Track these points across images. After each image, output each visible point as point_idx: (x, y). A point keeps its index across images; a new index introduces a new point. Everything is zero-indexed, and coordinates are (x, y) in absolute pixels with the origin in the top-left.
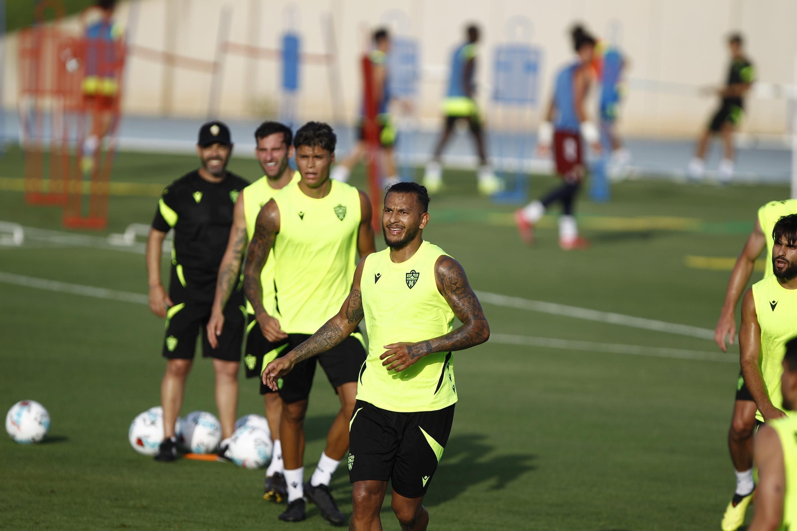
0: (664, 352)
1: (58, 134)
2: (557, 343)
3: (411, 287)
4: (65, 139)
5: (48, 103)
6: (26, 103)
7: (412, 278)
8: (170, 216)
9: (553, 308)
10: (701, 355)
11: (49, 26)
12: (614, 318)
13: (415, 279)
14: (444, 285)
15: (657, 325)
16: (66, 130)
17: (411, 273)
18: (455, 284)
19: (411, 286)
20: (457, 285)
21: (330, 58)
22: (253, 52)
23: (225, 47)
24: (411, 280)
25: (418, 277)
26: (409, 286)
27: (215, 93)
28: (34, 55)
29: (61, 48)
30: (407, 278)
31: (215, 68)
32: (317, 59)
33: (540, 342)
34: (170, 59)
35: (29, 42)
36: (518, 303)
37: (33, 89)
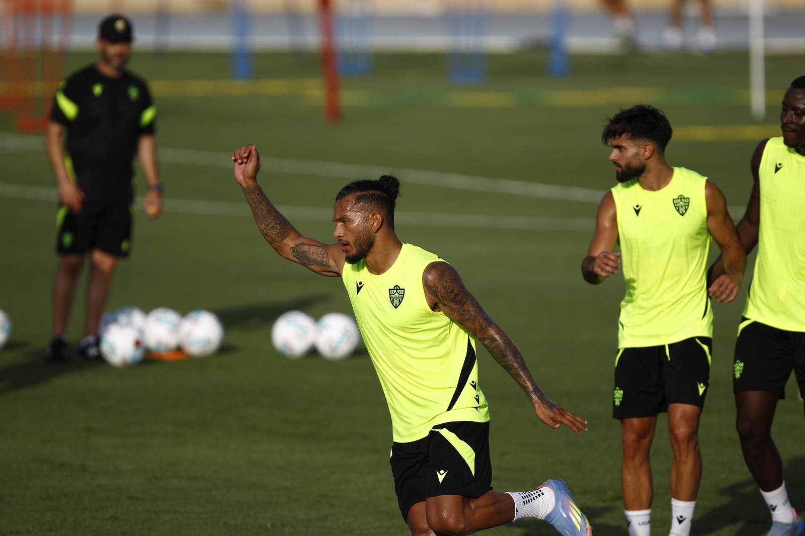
1: (8, 36)
3: (396, 307)
4: (16, 42)
7: (397, 295)
8: (69, 108)
13: (400, 296)
14: (440, 297)
16: (16, 32)
17: (394, 289)
18: (452, 292)
19: (396, 305)
20: (455, 292)
24: (396, 298)
25: (403, 294)
26: (395, 305)
30: (390, 294)
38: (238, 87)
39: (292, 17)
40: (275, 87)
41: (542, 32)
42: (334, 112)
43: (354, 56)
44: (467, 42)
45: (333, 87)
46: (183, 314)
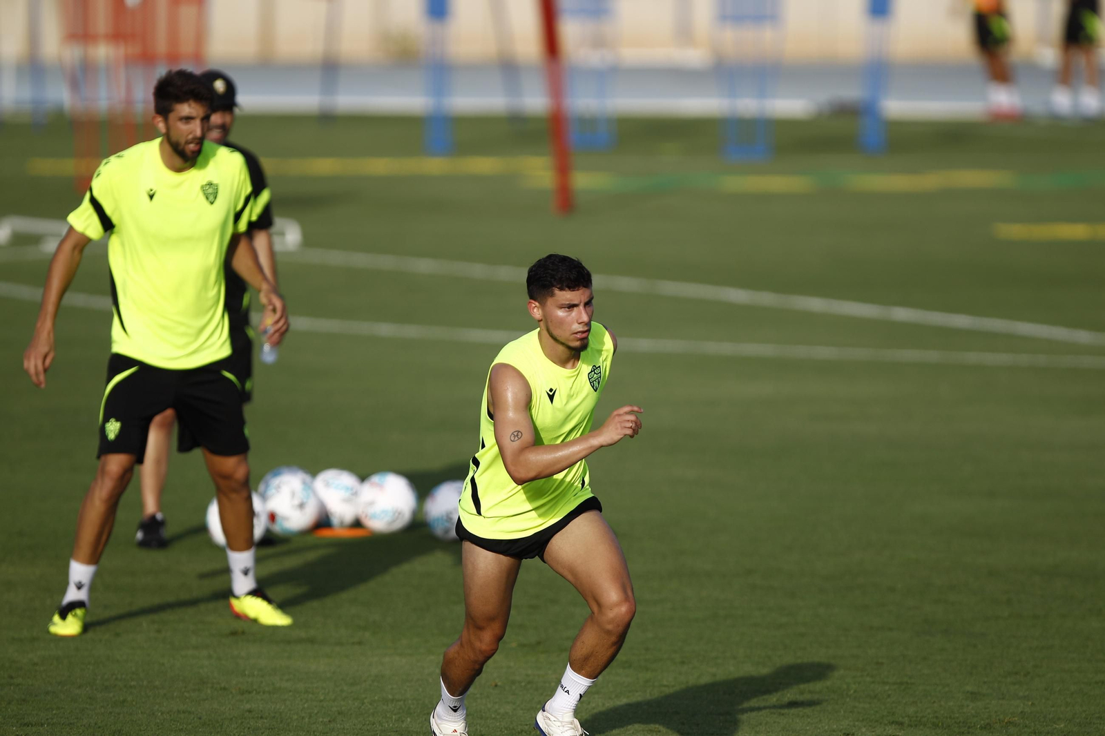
0: (972, 357)
1: (120, 94)
2: (824, 352)
4: (129, 102)
5: (103, 52)
6: (72, 54)
9: (815, 304)
10: (1024, 359)
12: (902, 314)
15: (961, 321)
16: (129, 89)
27: (332, 28)
33: (800, 351)
36: (766, 299)
37: (80, 33)
38: (434, 165)
39: (508, 68)
40: (483, 165)
41: (851, 92)
42: (566, 200)
43: (590, 123)
44: (748, 105)
45: (563, 169)
46: (363, 478)
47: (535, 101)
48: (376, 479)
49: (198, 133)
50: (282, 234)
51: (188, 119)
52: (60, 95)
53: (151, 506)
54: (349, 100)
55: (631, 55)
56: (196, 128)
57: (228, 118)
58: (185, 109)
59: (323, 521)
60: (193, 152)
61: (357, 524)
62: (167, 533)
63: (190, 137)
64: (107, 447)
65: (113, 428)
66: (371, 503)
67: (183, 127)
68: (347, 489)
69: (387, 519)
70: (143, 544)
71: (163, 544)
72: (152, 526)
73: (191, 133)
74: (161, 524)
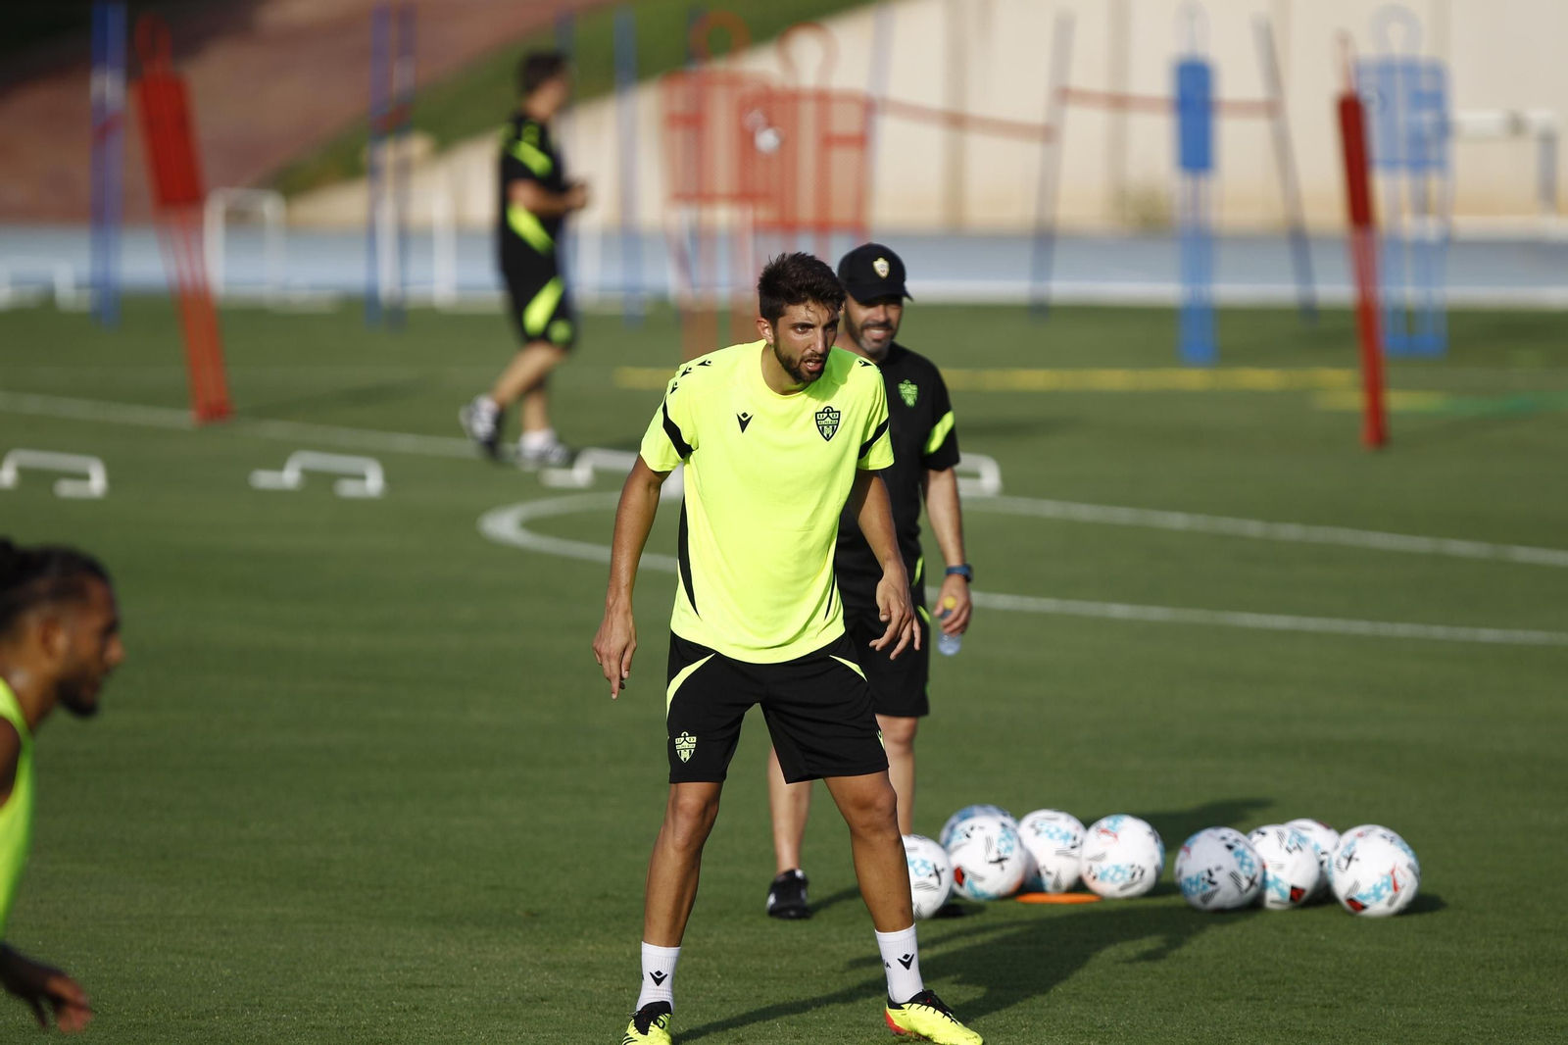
1: (745, 276)
5: (723, 216)
6: (681, 218)
11: (720, 66)
21: (1272, 108)
22: (1119, 102)
23: (1064, 95)
27: (1047, 188)
28: (690, 123)
29: (744, 107)
31: (1047, 134)
32: (1247, 108)
34: (956, 121)
35: (679, 97)
37: (693, 192)
42: (1378, 427)
46: (1087, 824)
47: (1336, 289)
48: (1104, 823)
49: (820, 347)
50: (975, 475)
51: (806, 327)
52: (665, 278)
53: (787, 860)
54: (1067, 286)
55: (1467, 224)
56: (815, 339)
57: (893, 313)
58: (801, 313)
59: (1031, 883)
60: (811, 372)
61: (1079, 886)
62: (810, 896)
63: (809, 351)
64: (681, 773)
65: (686, 746)
66: (1099, 858)
67: (798, 338)
68: (1066, 837)
69: (1122, 879)
70: (774, 912)
71: (805, 913)
72: (789, 887)
73: (809, 347)
74: (803, 883)
